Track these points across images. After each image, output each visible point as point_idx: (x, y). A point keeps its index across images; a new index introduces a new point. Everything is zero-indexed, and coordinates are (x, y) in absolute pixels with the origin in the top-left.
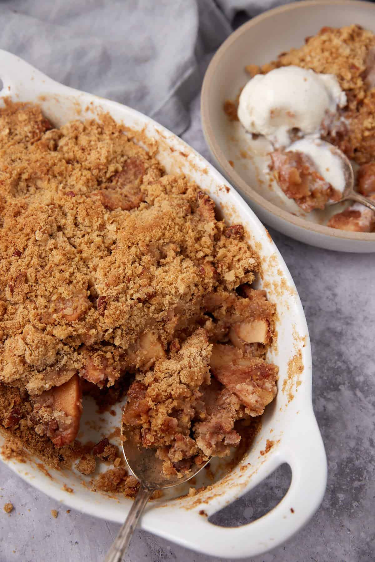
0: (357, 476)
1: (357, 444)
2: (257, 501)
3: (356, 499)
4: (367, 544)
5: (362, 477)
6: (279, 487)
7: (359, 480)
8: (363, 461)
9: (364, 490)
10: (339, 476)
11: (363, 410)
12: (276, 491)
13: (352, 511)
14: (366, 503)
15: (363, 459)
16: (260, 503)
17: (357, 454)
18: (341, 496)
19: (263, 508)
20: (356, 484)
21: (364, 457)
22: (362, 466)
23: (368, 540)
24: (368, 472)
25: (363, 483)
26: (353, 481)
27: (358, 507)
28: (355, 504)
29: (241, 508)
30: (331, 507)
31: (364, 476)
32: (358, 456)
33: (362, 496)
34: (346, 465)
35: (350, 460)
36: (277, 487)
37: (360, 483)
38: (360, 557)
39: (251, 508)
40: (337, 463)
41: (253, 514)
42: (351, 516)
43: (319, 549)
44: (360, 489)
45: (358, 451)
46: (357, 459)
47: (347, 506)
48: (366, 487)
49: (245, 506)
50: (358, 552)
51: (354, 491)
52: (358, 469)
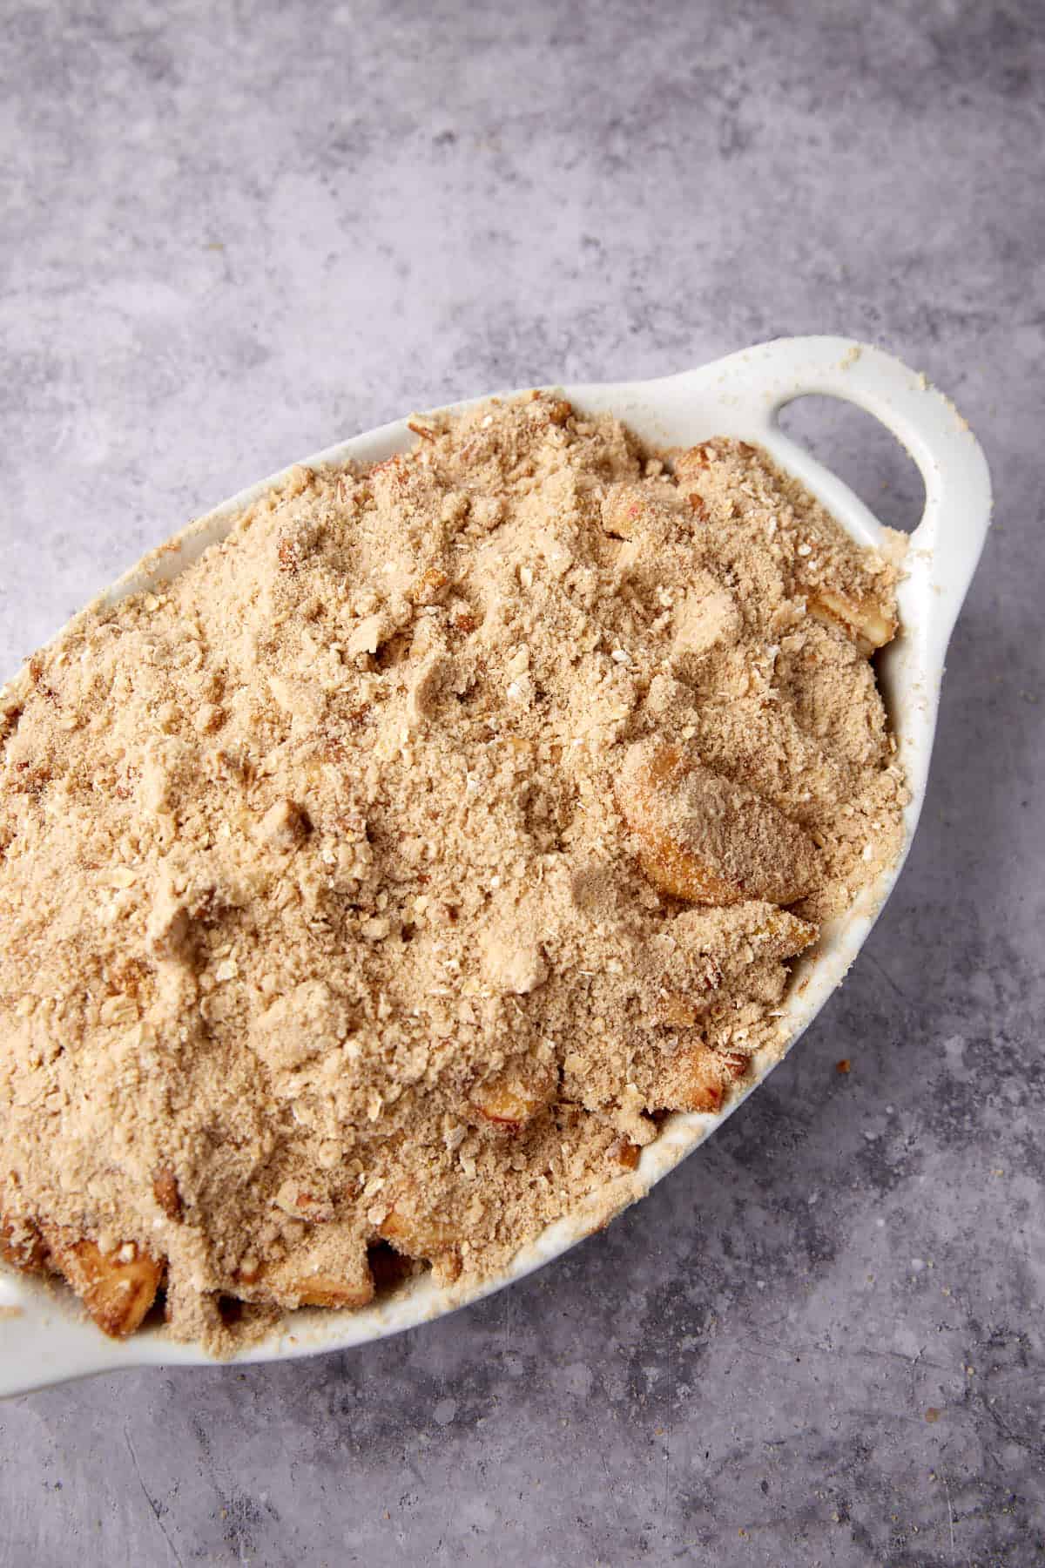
0: (690, 1325)
1: (695, 1249)
2: (465, 1383)
3: (686, 1379)
4: (706, 1483)
5: (702, 1325)
6: (516, 1352)
7: (696, 1334)
8: (705, 1290)
9: (705, 1356)
10: (649, 1326)
11: (712, 1168)
12: (508, 1360)
13: (676, 1406)
14: (707, 1386)
15: (707, 1285)
16: (473, 1389)
17: (691, 1273)
18: (652, 1372)
19: (478, 1401)
20: (688, 1342)
21: (709, 1281)
22: (702, 1300)
23: (709, 1473)
24: (715, 1313)
25: (703, 1340)
26: (680, 1335)
27: (689, 1396)
28: (683, 1389)
29: (428, 1402)
30: (627, 1399)
31: (706, 1325)
32: (695, 1278)
33: (699, 1371)
34: (668, 1300)
35: (676, 1288)
36: (510, 1352)
37: (694, 1341)
38: (688, 1517)
39: (452, 1401)
40: (647, 1296)
41: (456, 1415)
42: (674, 1419)
43: (596, 1498)
44: (696, 1354)
45: (696, 1265)
46: (693, 1284)
47: (666, 1393)
48: (710, 1349)
49: (439, 1397)
50: (684, 1505)
51: (681, 1360)
52: (694, 1307)
